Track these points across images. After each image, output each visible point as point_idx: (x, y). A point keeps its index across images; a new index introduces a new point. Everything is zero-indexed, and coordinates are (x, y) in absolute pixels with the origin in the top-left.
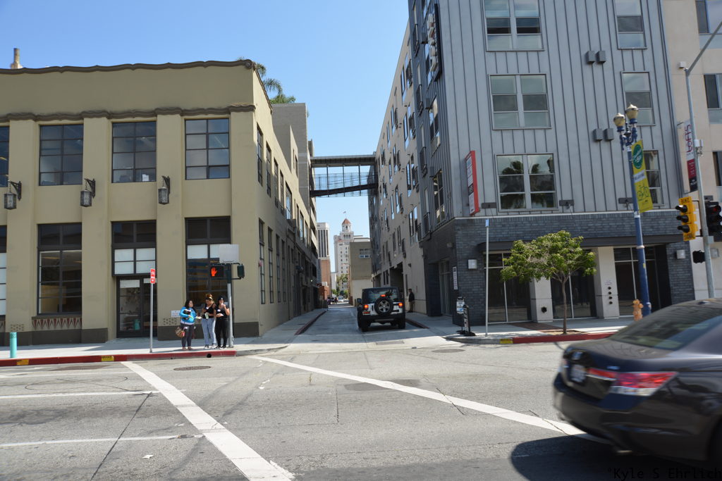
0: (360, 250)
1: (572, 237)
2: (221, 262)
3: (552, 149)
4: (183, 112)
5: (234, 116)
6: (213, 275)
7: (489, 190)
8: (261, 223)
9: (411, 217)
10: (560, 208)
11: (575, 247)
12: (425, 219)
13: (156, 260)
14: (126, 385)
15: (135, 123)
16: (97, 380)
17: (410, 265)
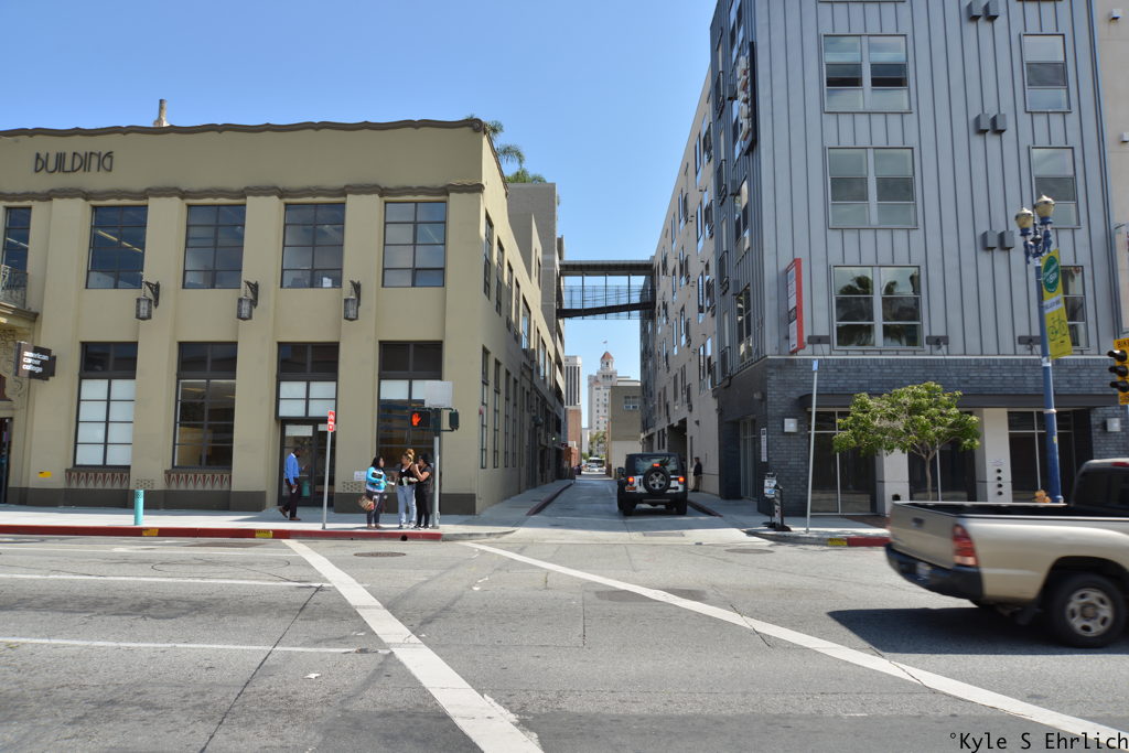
0: (626, 397)
1: (945, 391)
2: (427, 405)
3: (918, 258)
4: (383, 192)
5: (455, 199)
6: (415, 424)
7: (821, 317)
8: (486, 352)
9: (702, 353)
10: (927, 347)
11: (949, 407)
12: (723, 357)
13: (336, 399)
14: (287, 572)
15: (317, 205)
16: (247, 564)
17: (697, 423)
